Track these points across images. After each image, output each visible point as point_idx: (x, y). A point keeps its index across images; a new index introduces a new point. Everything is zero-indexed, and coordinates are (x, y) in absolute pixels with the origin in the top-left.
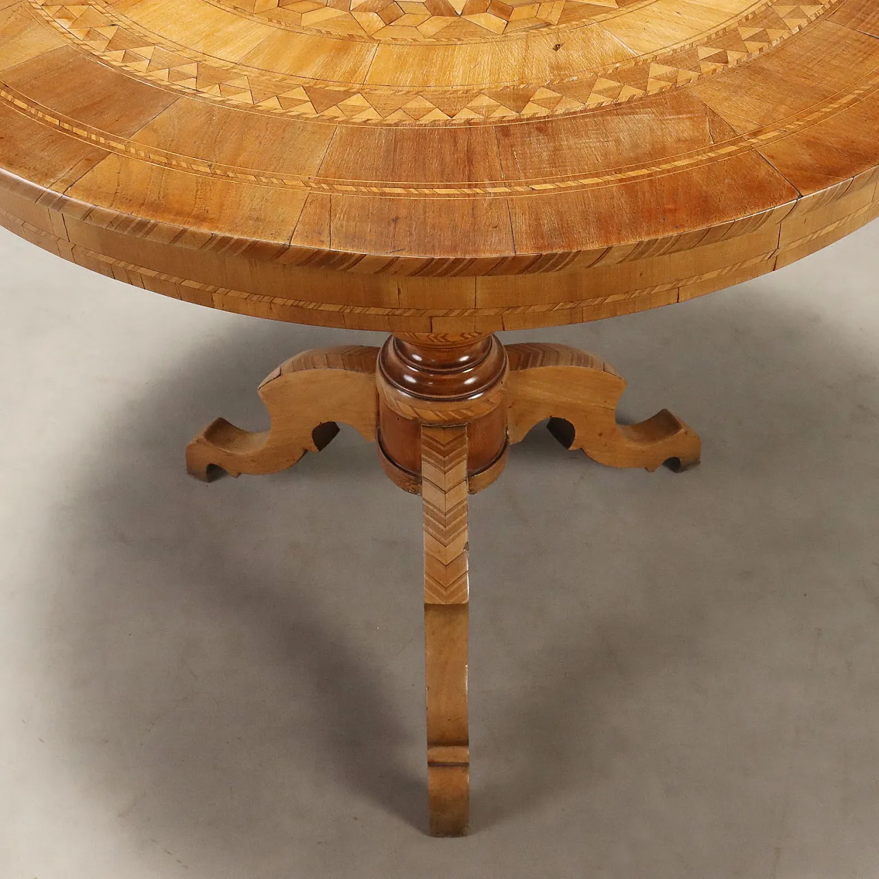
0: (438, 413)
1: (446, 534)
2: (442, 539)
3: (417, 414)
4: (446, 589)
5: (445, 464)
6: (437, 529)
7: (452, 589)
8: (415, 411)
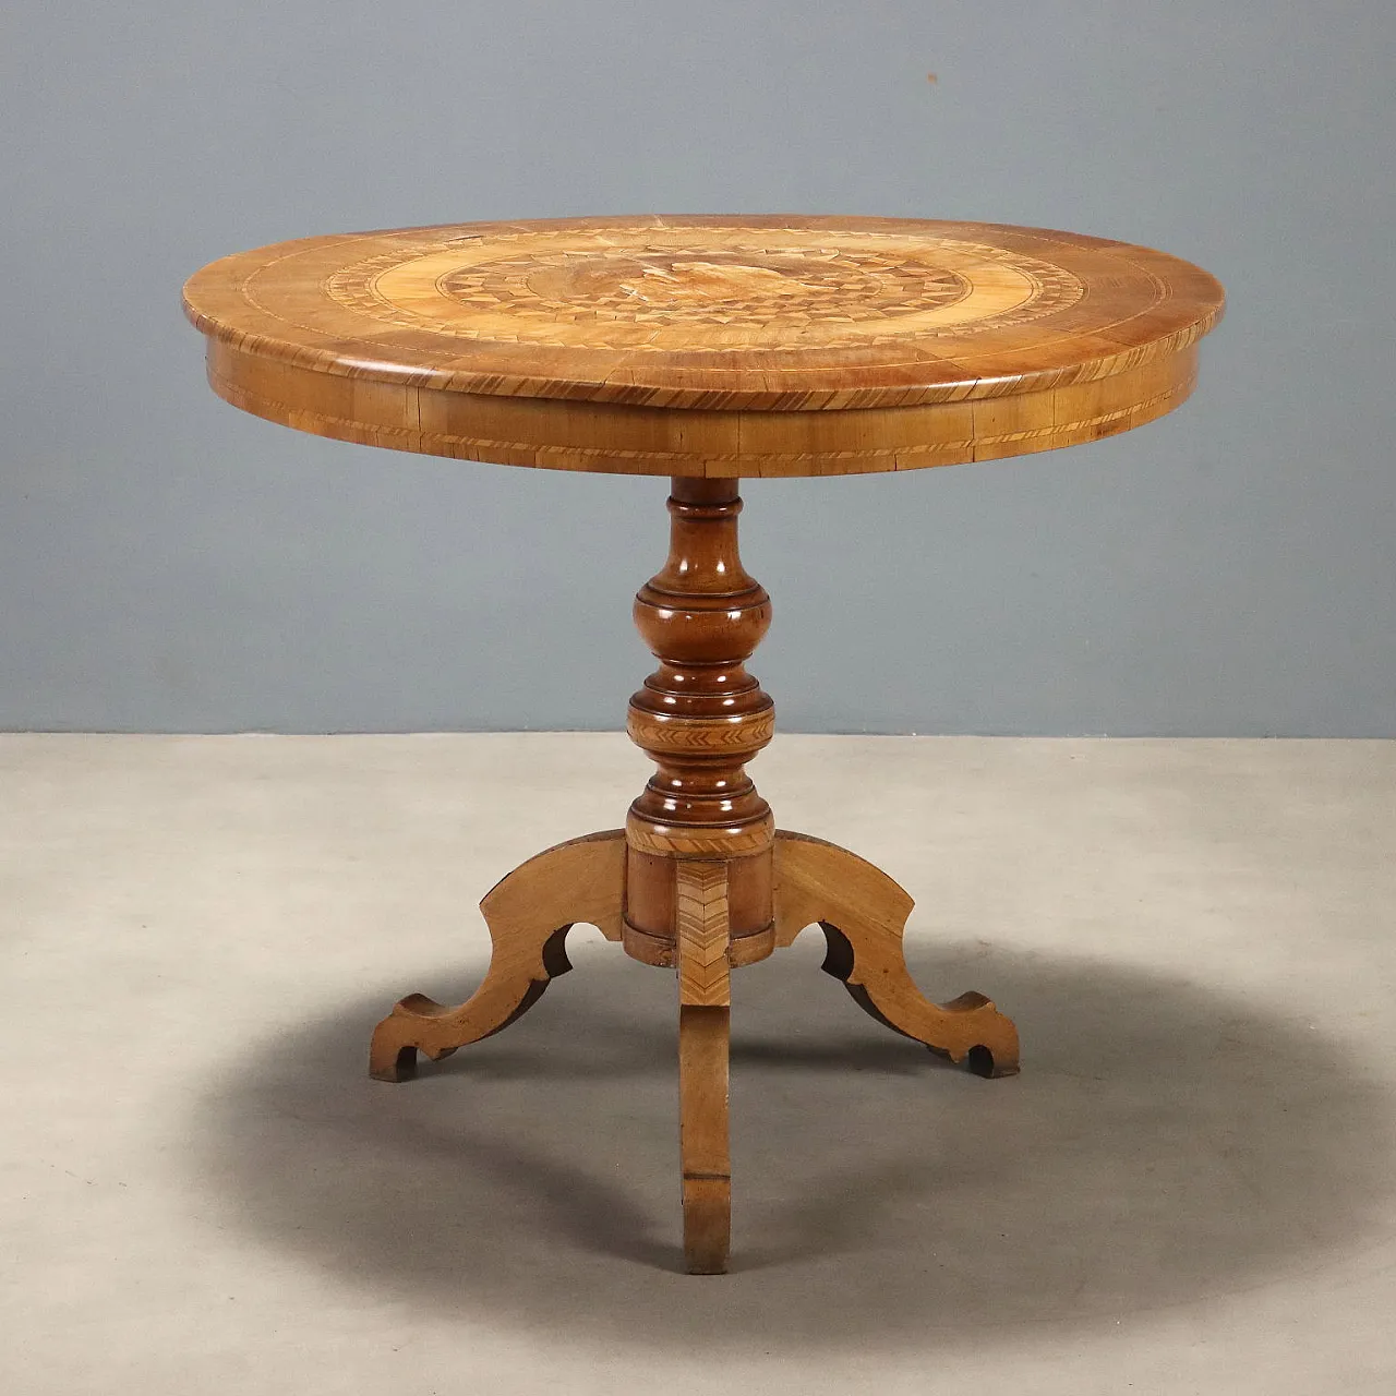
0: (695, 842)
1: (704, 939)
2: (701, 943)
3: (673, 846)
4: (705, 989)
5: (703, 884)
6: (695, 934)
7: (712, 989)
8: (671, 843)
